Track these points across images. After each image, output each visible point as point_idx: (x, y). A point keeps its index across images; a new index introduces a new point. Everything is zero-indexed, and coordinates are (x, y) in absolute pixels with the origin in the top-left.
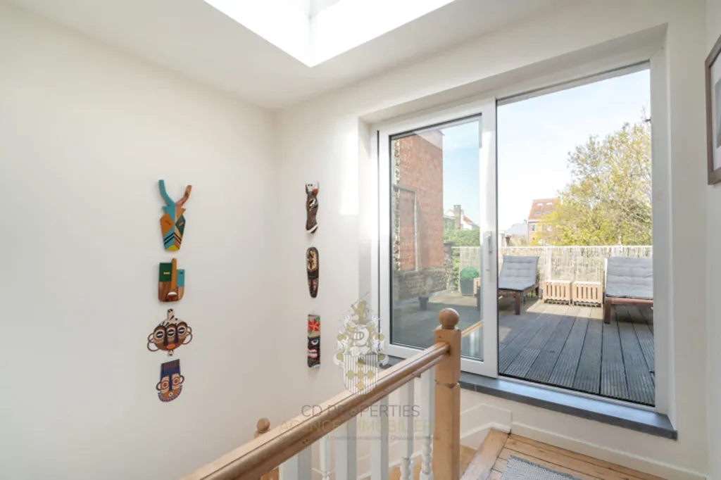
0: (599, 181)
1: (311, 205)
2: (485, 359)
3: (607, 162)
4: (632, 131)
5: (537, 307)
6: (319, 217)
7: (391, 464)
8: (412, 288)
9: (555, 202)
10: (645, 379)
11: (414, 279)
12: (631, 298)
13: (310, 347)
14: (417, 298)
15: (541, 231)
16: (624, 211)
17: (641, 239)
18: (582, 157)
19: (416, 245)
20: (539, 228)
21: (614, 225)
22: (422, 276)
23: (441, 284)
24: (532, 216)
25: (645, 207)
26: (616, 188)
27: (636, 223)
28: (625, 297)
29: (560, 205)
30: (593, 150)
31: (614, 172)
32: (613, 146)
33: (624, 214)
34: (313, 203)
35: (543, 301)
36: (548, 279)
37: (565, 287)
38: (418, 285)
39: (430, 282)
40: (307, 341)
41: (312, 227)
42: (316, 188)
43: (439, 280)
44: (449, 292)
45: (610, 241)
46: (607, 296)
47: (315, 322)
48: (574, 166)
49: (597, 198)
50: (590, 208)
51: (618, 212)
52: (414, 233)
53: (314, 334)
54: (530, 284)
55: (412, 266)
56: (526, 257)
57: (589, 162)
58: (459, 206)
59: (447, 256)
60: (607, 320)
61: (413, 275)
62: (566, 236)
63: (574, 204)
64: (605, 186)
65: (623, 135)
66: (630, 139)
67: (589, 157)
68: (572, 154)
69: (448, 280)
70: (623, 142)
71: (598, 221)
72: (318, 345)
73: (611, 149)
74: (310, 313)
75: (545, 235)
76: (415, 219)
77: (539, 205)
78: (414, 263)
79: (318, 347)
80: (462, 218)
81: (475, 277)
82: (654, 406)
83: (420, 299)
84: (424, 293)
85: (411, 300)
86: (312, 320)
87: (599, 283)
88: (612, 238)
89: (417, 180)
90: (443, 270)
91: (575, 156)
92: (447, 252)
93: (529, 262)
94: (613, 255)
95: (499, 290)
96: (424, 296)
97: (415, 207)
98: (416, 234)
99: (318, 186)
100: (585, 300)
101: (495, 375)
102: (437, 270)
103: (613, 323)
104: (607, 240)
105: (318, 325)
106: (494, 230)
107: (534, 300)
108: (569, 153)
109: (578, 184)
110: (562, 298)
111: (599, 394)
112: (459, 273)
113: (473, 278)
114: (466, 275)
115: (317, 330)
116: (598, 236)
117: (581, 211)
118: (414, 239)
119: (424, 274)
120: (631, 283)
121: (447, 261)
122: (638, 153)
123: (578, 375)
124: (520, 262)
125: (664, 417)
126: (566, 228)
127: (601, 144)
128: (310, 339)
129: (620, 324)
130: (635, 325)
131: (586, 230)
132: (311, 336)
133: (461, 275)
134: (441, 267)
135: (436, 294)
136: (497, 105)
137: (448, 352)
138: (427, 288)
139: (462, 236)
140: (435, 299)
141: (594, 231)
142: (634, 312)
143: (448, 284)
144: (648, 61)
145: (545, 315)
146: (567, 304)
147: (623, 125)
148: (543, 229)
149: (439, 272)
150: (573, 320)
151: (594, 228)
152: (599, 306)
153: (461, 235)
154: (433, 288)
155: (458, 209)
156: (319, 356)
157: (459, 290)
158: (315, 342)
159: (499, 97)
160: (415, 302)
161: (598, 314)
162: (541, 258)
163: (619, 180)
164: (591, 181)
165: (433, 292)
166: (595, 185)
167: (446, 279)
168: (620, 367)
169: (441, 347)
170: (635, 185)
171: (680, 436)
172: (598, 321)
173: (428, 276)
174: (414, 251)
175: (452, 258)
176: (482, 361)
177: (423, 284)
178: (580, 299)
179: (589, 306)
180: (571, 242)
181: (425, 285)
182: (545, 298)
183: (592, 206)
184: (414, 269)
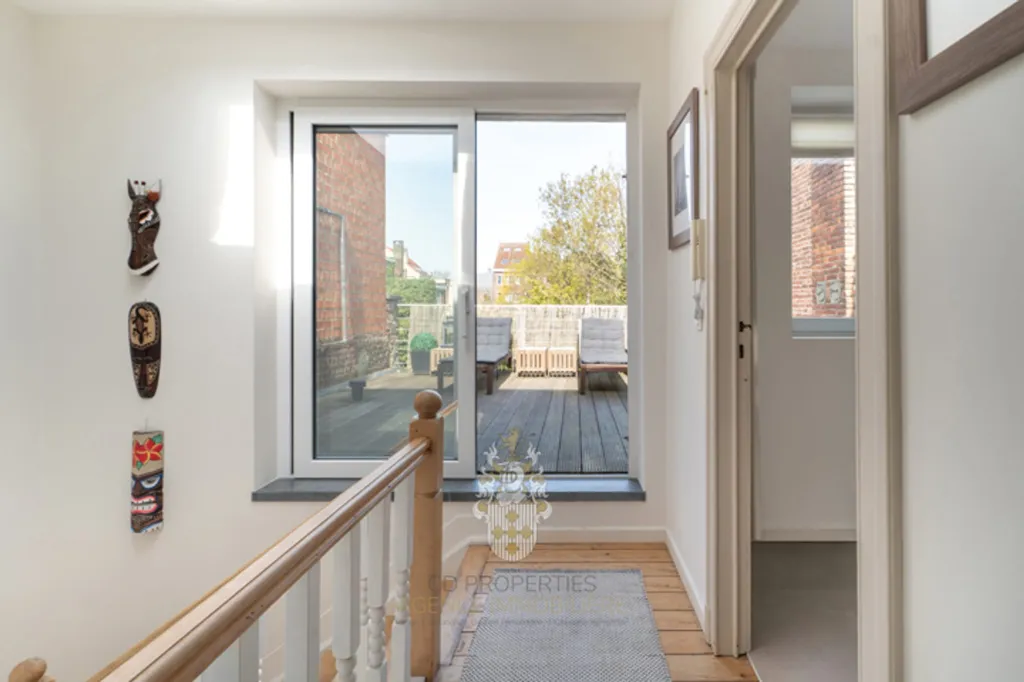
0: (569, 227)
1: (142, 222)
2: (460, 457)
3: (578, 207)
4: (600, 176)
5: (511, 383)
6: (159, 246)
7: (323, 646)
8: (336, 368)
9: (525, 247)
10: (619, 448)
11: (340, 354)
12: (603, 363)
13: (139, 492)
14: (347, 382)
15: (508, 284)
16: (593, 265)
17: (606, 298)
18: (554, 197)
19: (343, 301)
20: (506, 281)
21: (583, 280)
22: (352, 349)
23: (382, 359)
24: (497, 265)
25: (611, 262)
26: (586, 238)
27: (603, 280)
28: (598, 363)
29: (530, 253)
30: (564, 189)
31: (584, 220)
32: (583, 188)
33: (593, 269)
34: (149, 218)
35: (517, 374)
36: (521, 347)
37: (540, 356)
38: (347, 362)
39: (365, 357)
40: (129, 483)
41: (146, 263)
42: (155, 189)
43: (378, 354)
44: (395, 370)
45: (580, 298)
46: (583, 363)
47: (151, 443)
48: (545, 206)
49: (568, 247)
50: (560, 259)
51: (588, 266)
52: (339, 282)
53: (150, 467)
54: (503, 355)
55: (337, 334)
56: (496, 319)
57: (560, 203)
58: (401, 242)
59: (391, 316)
60: (582, 391)
61: (338, 348)
62: (537, 291)
63: (545, 253)
64: (575, 234)
65: (592, 178)
66: (598, 183)
67: (561, 198)
68: (543, 191)
69: (392, 354)
70: (592, 187)
71: (568, 275)
72: (159, 487)
73: (581, 192)
74: (136, 430)
75: (513, 289)
76: (342, 260)
77: (506, 250)
78: (339, 329)
79: (157, 493)
80: (405, 260)
81: (433, 347)
82: (626, 473)
83: (352, 384)
84: (356, 375)
85: (336, 387)
86: (143, 441)
87: (573, 349)
88: (580, 296)
89: (346, 198)
90: (385, 338)
91: (546, 194)
92: (390, 312)
93: (501, 326)
94: (586, 316)
95: (477, 362)
96: (356, 380)
97: (342, 240)
98: (343, 284)
99: (161, 188)
100: (560, 370)
101: (472, 475)
102: (376, 339)
103: (588, 392)
104: (577, 297)
105: (160, 448)
106: (472, 285)
107: (506, 374)
108: (540, 190)
109: (549, 228)
110: (537, 369)
111: (582, 473)
112: (409, 342)
113: (429, 349)
114: (419, 345)
115: (154, 458)
116: (568, 292)
117: (552, 262)
118: (340, 290)
119: (356, 346)
120: (603, 347)
121: (391, 324)
122: (605, 201)
123: (561, 456)
124: (491, 326)
125: (635, 481)
126: (536, 282)
127: (572, 185)
128: (137, 480)
129: (595, 393)
130: (608, 394)
131: (556, 285)
132: (138, 473)
133: (412, 345)
134: (381, 335)
135: (375, 375)
136: (476, 119)
137: (429, 450)
138: (360, 368)
139: (406, 288)
140: (375, 382)
141: (564, 287)
142: (605, 379)
143: (392, 359)
144: (624, 115)
145: (521, 392)
146: (542, 376)
147: (592, 167)
148: (510, 282)
149: (380, 342)
150: (549, 394)
151: (564, 283)
152: (574, 375)
153: (404, 286)
154: (370, 365)
155: (400, 247)
156: (160, 508)
157: (409, 367)
158: (150, 482)
159: (480, 110)
160: (344, 389)
161: (573, 384)
162: (514, 319)
163: (589, 229)
164: (562, 227)
165: (371, 372)
166: (566, 232)
167: (390, 352)
168: (597, 440)
169: (418, 445)
170: (602, 236)
171: (648, 496)
172: (573, 392)
173: (361, 348)
174: (340, 308)
175: (397, 321)
176: (456, 459)
177: (354, 361)
178: (555, 369)
179: (564, 376)
180: (542, 299)
181: (357, 363)
182: (519, 370)
183: (562, 257)
184: (340, 338)
